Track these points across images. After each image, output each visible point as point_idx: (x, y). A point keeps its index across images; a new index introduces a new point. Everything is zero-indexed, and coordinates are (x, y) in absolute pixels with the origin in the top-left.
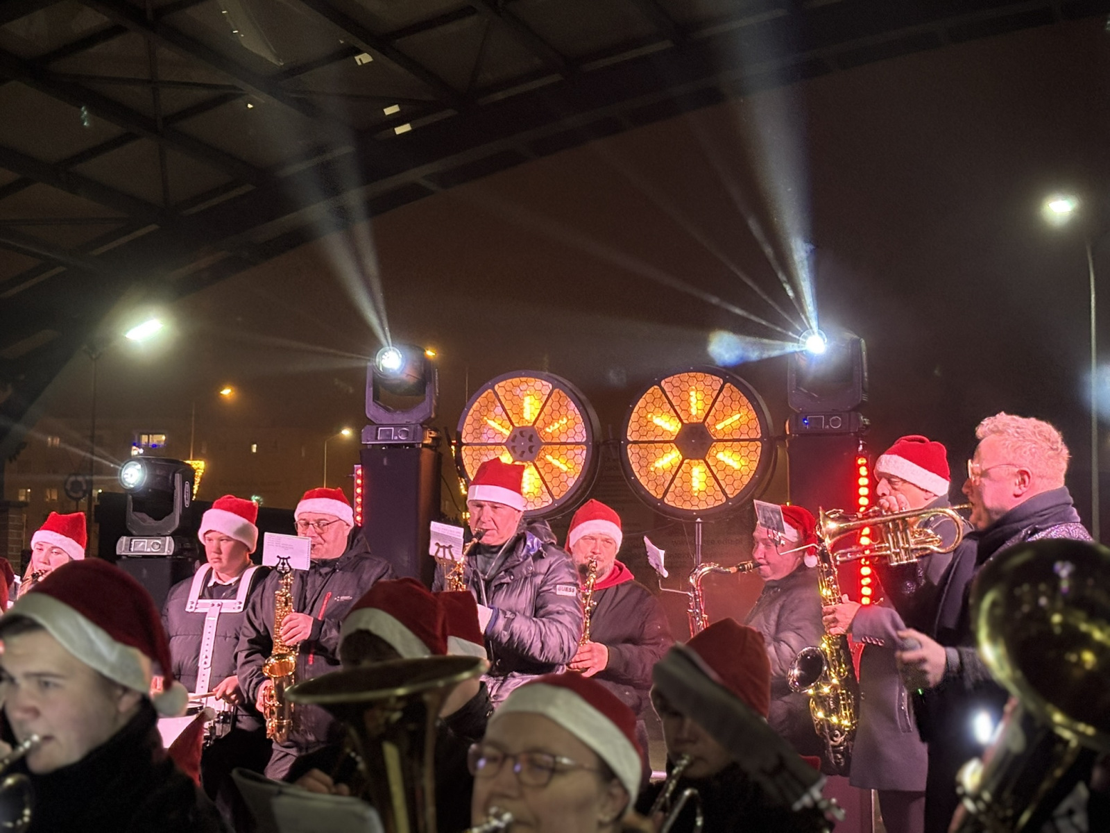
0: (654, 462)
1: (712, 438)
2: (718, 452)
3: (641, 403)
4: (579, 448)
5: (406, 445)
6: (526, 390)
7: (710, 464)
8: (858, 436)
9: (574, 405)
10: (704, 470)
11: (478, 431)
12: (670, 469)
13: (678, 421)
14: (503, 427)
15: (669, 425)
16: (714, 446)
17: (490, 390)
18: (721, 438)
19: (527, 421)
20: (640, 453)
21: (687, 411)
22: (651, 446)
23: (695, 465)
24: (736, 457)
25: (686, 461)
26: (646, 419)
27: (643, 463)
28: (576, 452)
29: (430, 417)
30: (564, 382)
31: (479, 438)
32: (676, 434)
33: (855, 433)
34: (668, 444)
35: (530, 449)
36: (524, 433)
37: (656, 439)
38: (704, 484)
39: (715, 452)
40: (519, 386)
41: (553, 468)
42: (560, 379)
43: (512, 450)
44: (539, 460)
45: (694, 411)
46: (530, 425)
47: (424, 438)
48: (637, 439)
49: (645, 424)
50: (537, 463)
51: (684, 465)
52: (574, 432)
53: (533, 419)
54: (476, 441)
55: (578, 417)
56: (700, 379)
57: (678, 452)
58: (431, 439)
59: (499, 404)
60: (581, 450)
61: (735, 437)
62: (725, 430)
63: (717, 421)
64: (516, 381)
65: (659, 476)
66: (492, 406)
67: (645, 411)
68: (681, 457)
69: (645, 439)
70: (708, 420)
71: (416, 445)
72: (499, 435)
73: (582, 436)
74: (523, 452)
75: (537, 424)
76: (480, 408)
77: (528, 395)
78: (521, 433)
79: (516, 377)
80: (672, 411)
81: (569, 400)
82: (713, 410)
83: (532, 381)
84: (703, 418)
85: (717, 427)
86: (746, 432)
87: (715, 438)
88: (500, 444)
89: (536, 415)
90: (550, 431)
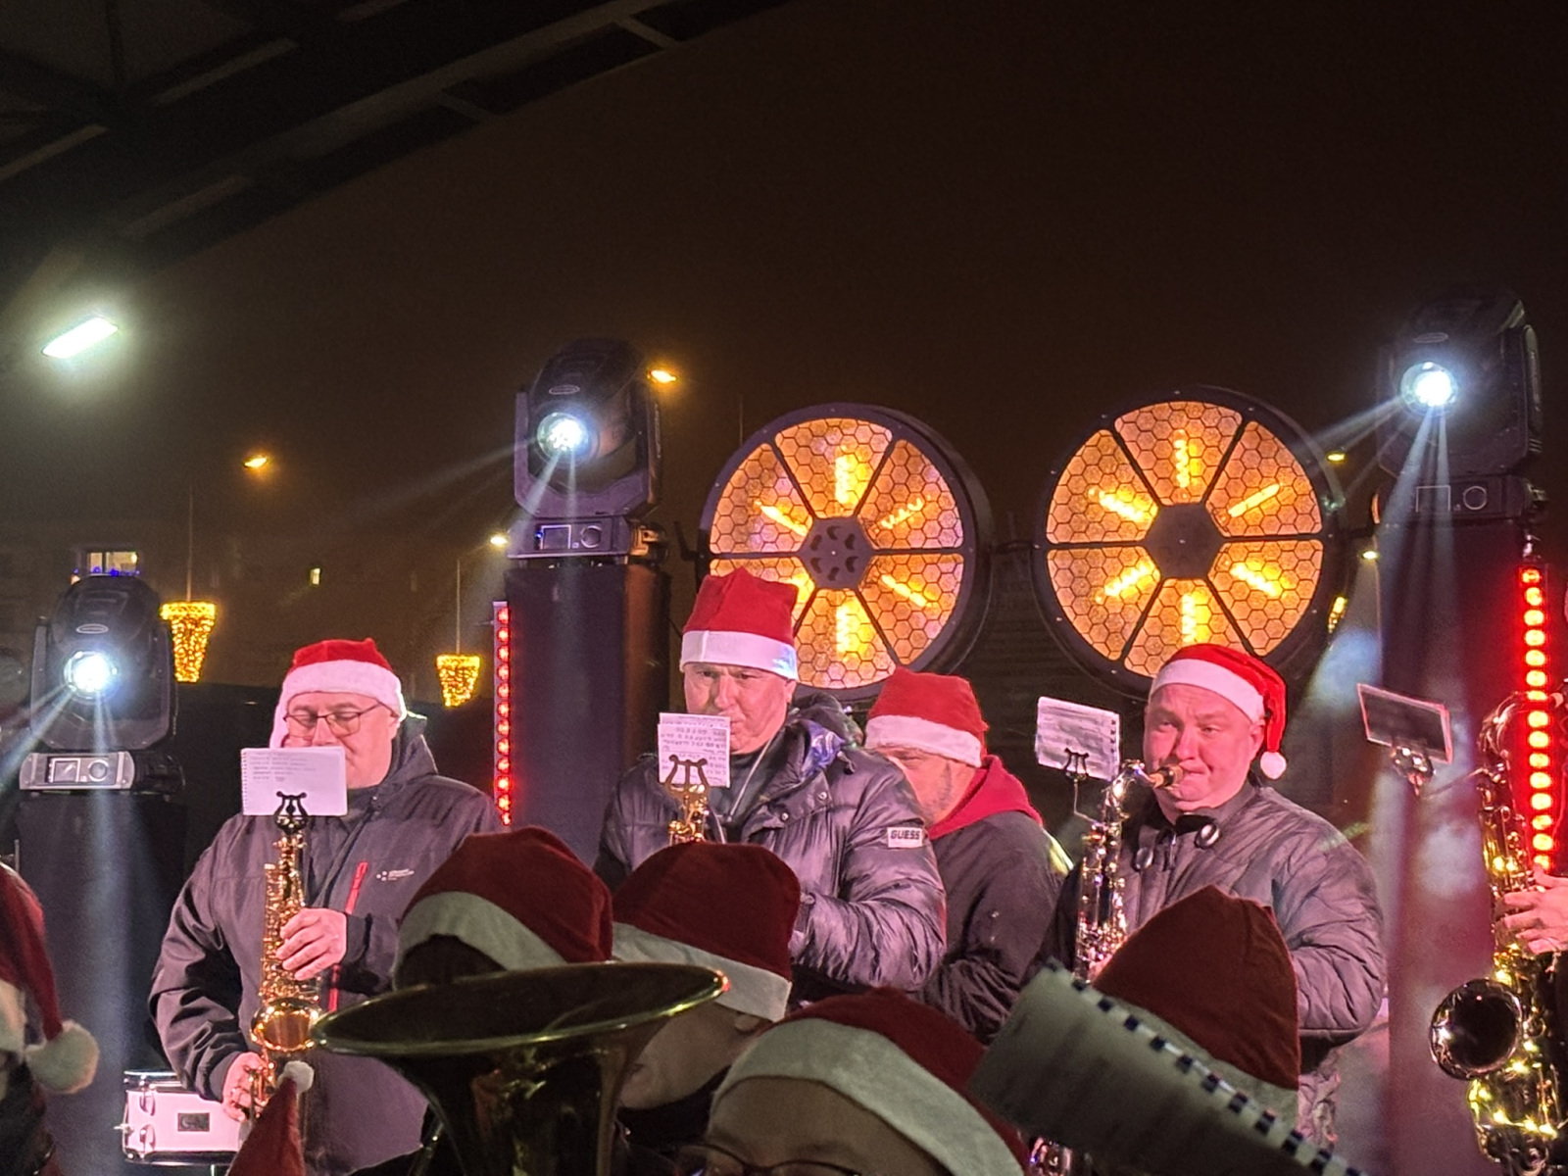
0: (1103, 586)
1: (1220, 534)
2: (1233, 562)
3: (1074, 465)
4: (947, 561)
5: (597, 559)
6: (839, 445)
7: (1219, 588)
8: (1522, 525)
9: (937, 472)
10: (1205, 601)
11: (742, 529)
12: (1136, 599)
13: (1151, 501)
14: (793, 520)
15: (1132, 510)
16: (1226, 552)
17: (764, 446)
18: (1240, 534)
19: (842, 506)
20: (1073, 568)
21: (1169, 479)
22: (1097, 554)
23: (1187, 591)
24: (1272, 572)
25: (1168, 583)
26: (1086, 498)
27: (1081, 587)
28: (945, 567)
29: (645, 502)
30: (914, 425)
31: (745, 543)
32: (1147, 528)
33: (1515, 518)
34: (1131, 549)
35: (849, 562)
36: (836, 533)
37: (1106, 539)
38: (1206, 628)
39: (1227, 563)
40: (823, 436)
41: (895, 603)
42: (908, 419)
43: (813, 566)
44: (868, 585)
45: (1183, 480)
46: (849, 513)
47: (632, 545)
48: (1067, 540)
49: (1083, 509)
50: (865, 593)
51: (1164, 591)
52: (939, 528)
53: (855, 502)
54: (738, 550)
55: (946, 497)
56: (1196, 414)
57: (1152, 566)
58: (647, 547)
59: (784, 474)
60: (953, 565)
61: (1268, 532)
62: (1247, 517)
63: (1231, 499)
64: (819, 426)
65: (1115, 614)
66: (770, 478)
67: (1082, 483)
68: (1157, 574)
69: (1084, 539)
70: (1212, 498)
71: (617, 559)
72: (787, 536)
73: (954, 538)
74: (835, 570)
75: (862, 512)
76: (747, 483)
77: (844, 453)
78: (831, 532)
79: (818, 418)
80: (1138, 481)
81: (927, 461)
82: (1223, 477)
83: (852, 426)
84: (1202, 493)
85: (1231, 512)
86: (1291, 521)
87: (1227, 535)
88: (789, 555)
89: (860, 495)
90: (890, 526)
